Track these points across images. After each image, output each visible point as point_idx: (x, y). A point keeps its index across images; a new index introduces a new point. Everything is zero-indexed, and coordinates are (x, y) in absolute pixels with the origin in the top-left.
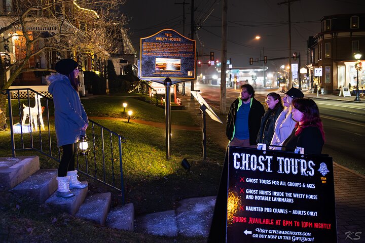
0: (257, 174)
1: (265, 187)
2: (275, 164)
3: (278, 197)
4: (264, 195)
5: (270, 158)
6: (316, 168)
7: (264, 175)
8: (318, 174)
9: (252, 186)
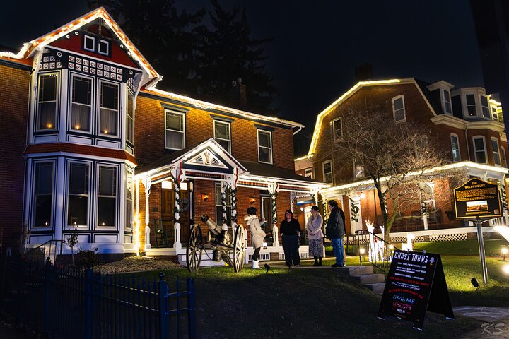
0: (402, 261)
1: (404, 266)
2: (411, 257)
3: (409, 270)
4: (403, 270)
5: (409, 254)
6: (429, 259)
7: (406, 261)
8: (429, 262)
9: (399, 265)
